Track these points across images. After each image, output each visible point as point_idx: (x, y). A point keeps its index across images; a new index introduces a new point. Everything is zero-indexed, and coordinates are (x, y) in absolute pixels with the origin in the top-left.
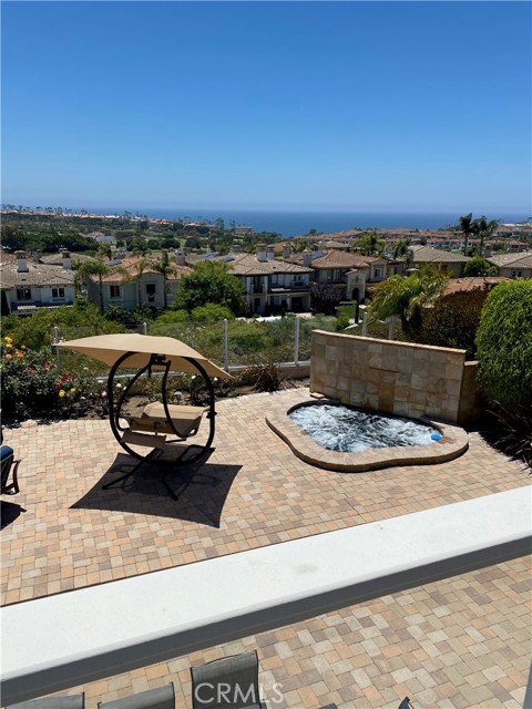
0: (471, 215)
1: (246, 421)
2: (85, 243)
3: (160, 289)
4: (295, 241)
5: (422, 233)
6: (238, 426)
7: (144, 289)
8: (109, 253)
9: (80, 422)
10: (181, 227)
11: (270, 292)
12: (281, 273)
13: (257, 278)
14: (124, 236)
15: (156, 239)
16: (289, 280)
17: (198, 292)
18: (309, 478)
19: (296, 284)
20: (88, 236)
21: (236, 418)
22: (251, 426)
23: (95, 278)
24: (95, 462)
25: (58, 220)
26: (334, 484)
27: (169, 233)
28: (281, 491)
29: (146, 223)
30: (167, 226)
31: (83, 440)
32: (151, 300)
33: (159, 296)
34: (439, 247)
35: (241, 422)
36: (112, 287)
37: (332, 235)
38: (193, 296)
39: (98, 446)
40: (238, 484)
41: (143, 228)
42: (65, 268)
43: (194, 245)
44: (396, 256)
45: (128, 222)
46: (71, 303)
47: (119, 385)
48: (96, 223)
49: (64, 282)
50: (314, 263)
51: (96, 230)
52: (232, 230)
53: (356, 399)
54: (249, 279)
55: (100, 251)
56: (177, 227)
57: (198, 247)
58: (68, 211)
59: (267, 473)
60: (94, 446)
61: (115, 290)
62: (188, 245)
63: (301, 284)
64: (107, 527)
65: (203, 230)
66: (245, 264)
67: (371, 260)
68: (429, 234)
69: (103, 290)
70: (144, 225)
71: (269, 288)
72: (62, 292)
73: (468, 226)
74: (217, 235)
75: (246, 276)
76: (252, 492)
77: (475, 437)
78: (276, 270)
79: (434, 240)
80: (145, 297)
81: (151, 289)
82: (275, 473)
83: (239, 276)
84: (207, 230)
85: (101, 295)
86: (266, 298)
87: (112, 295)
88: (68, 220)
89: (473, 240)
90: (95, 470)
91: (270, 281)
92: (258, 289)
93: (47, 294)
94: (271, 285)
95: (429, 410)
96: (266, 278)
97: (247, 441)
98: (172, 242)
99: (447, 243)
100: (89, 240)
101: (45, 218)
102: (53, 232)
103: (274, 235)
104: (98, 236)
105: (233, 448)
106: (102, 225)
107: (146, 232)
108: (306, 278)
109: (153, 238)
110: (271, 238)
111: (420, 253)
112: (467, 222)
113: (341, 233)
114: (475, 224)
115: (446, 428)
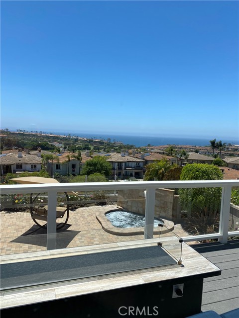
0: (215, 140)
1: (88, 216)
2: (50, 146)
3: (77, 167)
4: (140, 149)
5: (198, 147)
6: (84, 217)
7: (71, 166)
8: (59, 151)
9: (22, 213)
10: (92, 141)
11: (125, 169)
12: (130, 161)
13: (120, 163)
14: (67, 144)
15: (81, 146)
16: (134, 165)
17: (92, 168)
18: (105, 237)
19: (137, 167)
20: (52, 144)
21: (84, 214)
22: (89, 217)
23: (50, 161)
24: (23, 227)
25: (40, 137)
26: (114, 239)
27: (87, 143)
28: (92, 241)
29: (77, 139)
30: (86, 141)
31: (21, 219)
32: (73, 171)
33: (77, 169)
34: (205, 154)
35: (86, 216)
36: (57, 165)
37: (157, 147)
38: (89, 169)
39: (26, 222)
40: (77, 237)
41: (76, 141)
42: (39, 157)
43: (97, 149)
44: (181, 156)
45: (69, 138)
46: (39, 171)
47: (39, 199)
48: (55, 139)
49: (37, 162)
50: (145, 158)
51: (55, 141)
52: (114, 143)
53: (134, 209)
54: (116, 163)
55: (55, 150)
56: (91, 141)
57: (99, 150)
58: (45, 133)
59: (89, 235)
60: (25, 222)
61: (58, 166)
62: (94, 149)
63: (139, 166)
64: (21, 249)
65: (101, 143)
66: (116, 157)
67: (170, 158)
68: (201, 148)
69: (53, 166)
70: (76, 140)
71: (125, 168)
72: (35, 166)
73: (215, 145)
74: (108, 145)
75: (115, 162)
76: (81, 241)
77: (179, 226)
78: (128, 160)
79: (203, 151)
80: (71, 169)
81: (74, 166)
82: (92, 235)
83: (112, 162)
84: (103, 143)
85: (52, 168)
86: (124, 172)
87: (57, 168)
88: (44, 137)
90: (23, 230)
91: (125, 165)
92: (120, 168)
93: (29, 167)
94: (126, 167)
95: (161, 214)
96: (124, 164)
97: (85, 223)
98: (87, 147)
99: (209, 152)
100: (52, 145)
101: (34, 136)
102: (37, 141)
103: (132, 146)
104: (56, 144)
105: (79, 225)
106: (58, 139)
107: (77, 143)
108: (141, 164)
109: (80, 146)
110: (131, 147)
111: (192, 155)
112: (213, 143)
113: (161, 146)
114: (217, 144)
115: (166, 222)
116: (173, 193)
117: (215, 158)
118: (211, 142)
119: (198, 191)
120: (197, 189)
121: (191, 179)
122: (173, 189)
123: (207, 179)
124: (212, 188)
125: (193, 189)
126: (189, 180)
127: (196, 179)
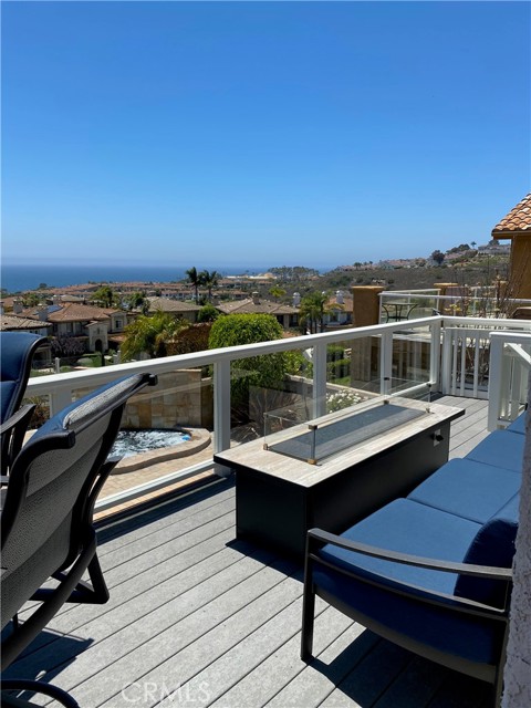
0: (195, 269)
4: (25, 296)
5: (156, 286)
12: (15, 329)
34: (174, 298)
37: (65, 289)
50: (51, 317)
67: (110, 311)
68: (163, 287)
73: (197, 279)
78: (9, 326)
79: (168, 292)
89: (202, 291)
95: (179, 420)
99: (181, 294)
111: (156, 303)
112: (193, 274)
113: (74, 287)
114: (201, 277)
115: (195, 431)
116: (199, 375)
117: (203, 304)
118: (188, 273)
119: (250, 362)
120: (246, 360)
121: (235, 344)
122: (200, 367)
123: (261, 341)
124: (270, 355)
125: (240, 361)
126: (230, 345)
127: (243, 342)
